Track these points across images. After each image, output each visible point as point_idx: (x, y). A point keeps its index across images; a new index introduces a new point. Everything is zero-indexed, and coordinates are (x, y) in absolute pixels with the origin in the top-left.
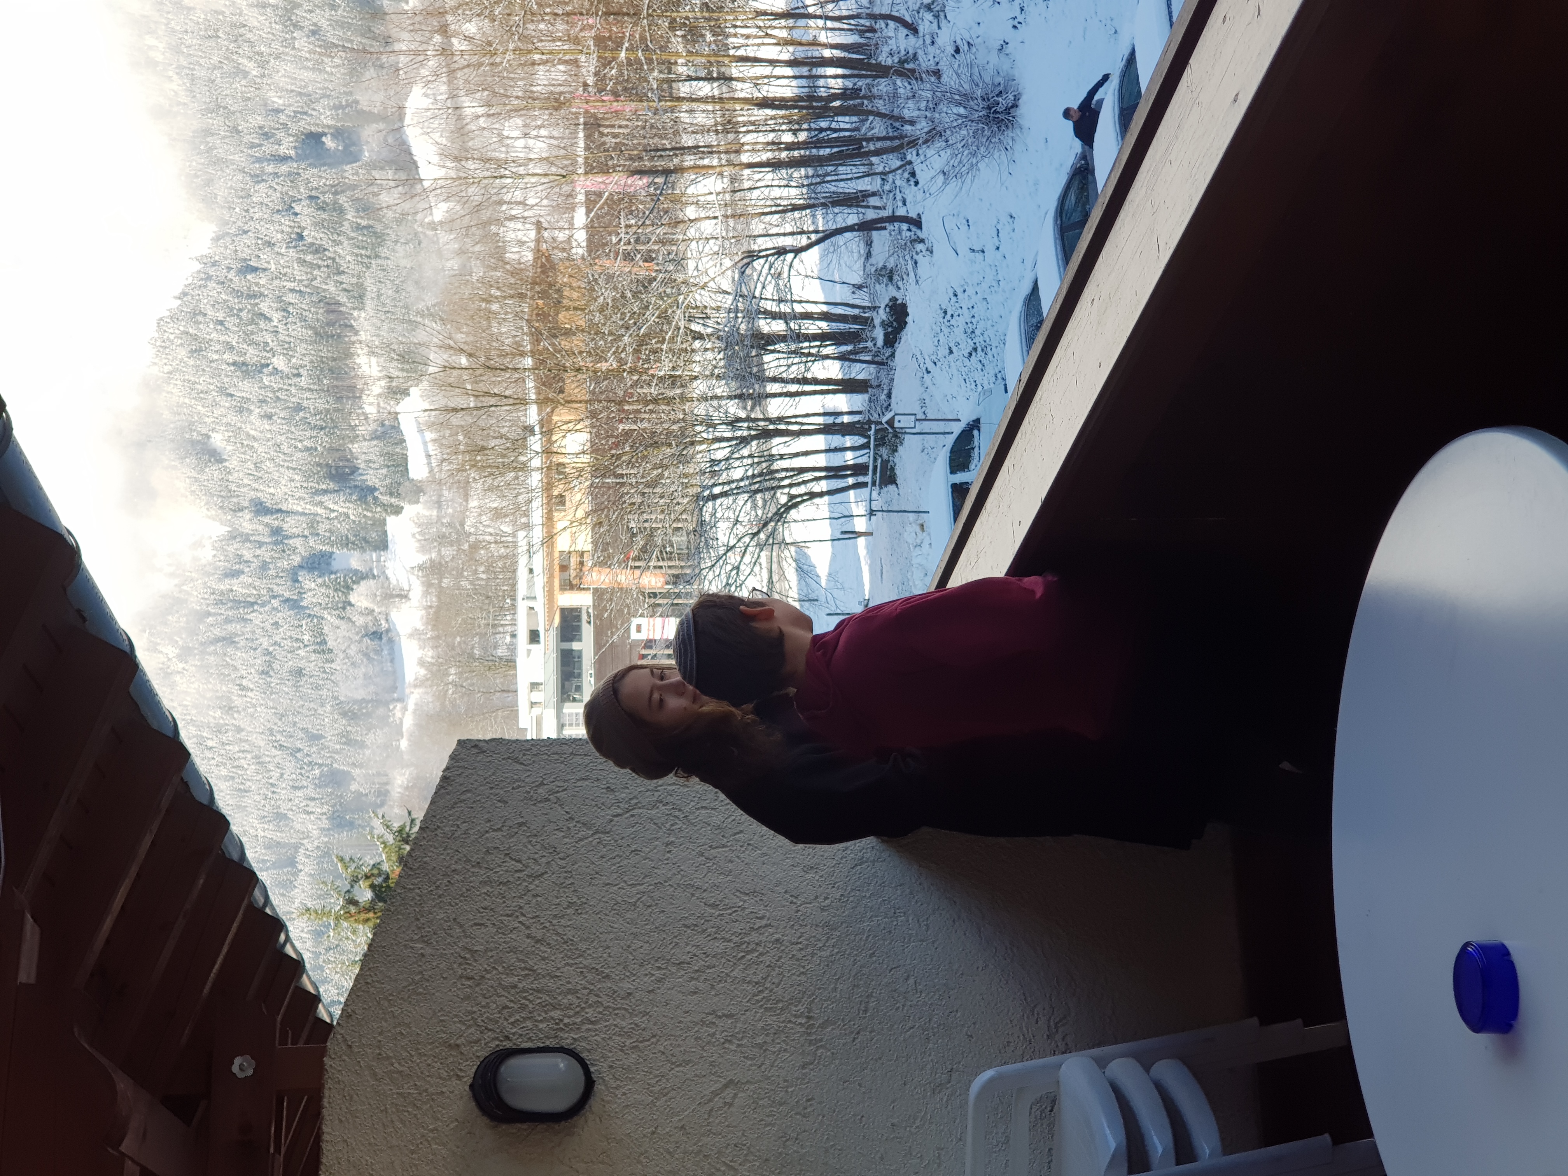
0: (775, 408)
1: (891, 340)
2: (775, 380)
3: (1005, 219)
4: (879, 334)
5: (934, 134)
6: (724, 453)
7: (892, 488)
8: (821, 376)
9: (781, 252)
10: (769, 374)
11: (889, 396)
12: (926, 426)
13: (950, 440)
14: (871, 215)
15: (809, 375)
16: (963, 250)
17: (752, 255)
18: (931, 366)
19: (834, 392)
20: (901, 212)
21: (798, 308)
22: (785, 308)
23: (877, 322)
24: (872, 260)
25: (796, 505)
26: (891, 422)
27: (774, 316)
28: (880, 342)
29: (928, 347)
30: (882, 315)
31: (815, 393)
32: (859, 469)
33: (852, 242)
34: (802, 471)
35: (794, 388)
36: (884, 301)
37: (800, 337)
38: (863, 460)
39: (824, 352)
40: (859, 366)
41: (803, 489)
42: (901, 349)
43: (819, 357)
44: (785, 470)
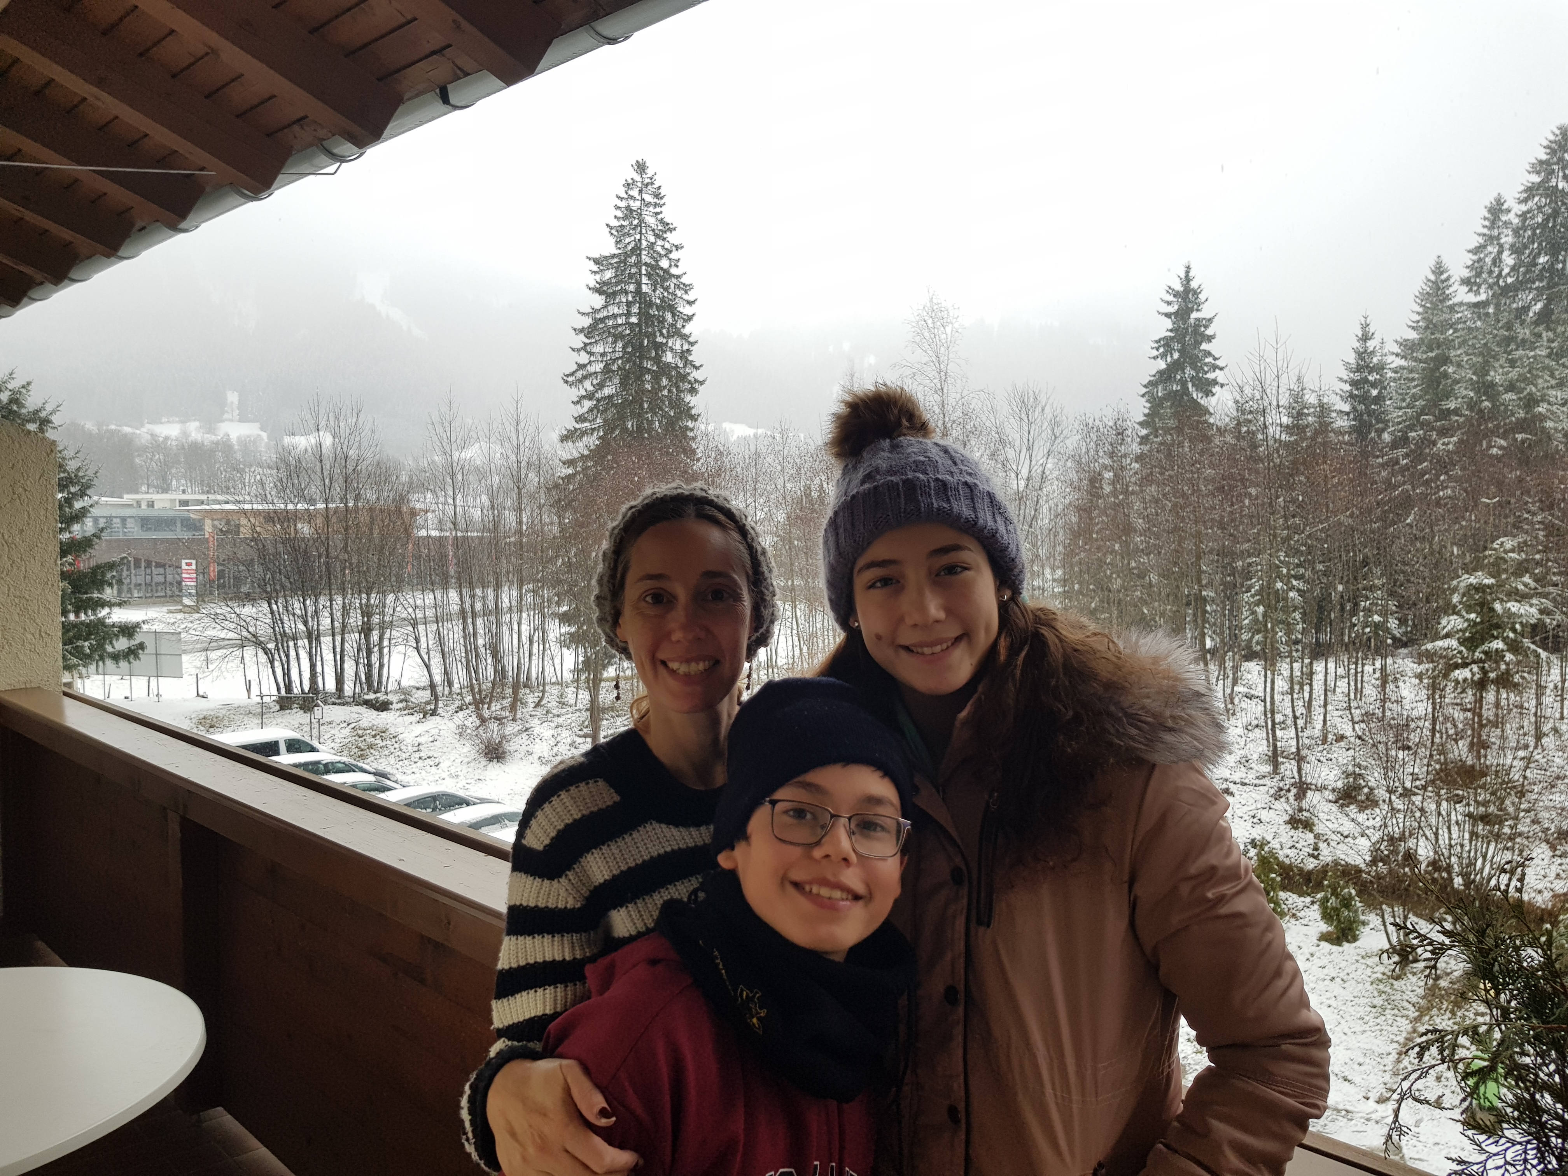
0: (326, 640)
1: (368, 704)
2: (343, 640)
3: (437, 761)
4: (371, 696)
5: (483, 720)
6: (298, 612)
7: (278, 707)
8: (346, 666)
9: (417, 641)
10: (346, 636)
11: (334, 704)
12: (316, 726)
13: (307, 739)
14: (439, 689)
15: (346, 658)
16: (420, 740)
17: (414, 625)
18: (352, 726)
19: (336, 672)
20: (440, 704)
21: (386, 650)
22: (386, 643)
23: (378, 695)
24: (414, 691)
25: (266, 653)
26: (317, 705)
27: (381, 638)
28: (366, 697)
29: (364, 723)
30: (381, 697)
31: (335, 661)
32: (289, 688)
33: (424, 681)
34: (287, 656)
35: (338, 650)
36: (391, 697)
37: (369, 652)
38: (295, 691)
39: (361, 666)
40: (352, 685)
41: (276, 656)
42: (362, 709)
43: (357, 664)
44: (288, 647)
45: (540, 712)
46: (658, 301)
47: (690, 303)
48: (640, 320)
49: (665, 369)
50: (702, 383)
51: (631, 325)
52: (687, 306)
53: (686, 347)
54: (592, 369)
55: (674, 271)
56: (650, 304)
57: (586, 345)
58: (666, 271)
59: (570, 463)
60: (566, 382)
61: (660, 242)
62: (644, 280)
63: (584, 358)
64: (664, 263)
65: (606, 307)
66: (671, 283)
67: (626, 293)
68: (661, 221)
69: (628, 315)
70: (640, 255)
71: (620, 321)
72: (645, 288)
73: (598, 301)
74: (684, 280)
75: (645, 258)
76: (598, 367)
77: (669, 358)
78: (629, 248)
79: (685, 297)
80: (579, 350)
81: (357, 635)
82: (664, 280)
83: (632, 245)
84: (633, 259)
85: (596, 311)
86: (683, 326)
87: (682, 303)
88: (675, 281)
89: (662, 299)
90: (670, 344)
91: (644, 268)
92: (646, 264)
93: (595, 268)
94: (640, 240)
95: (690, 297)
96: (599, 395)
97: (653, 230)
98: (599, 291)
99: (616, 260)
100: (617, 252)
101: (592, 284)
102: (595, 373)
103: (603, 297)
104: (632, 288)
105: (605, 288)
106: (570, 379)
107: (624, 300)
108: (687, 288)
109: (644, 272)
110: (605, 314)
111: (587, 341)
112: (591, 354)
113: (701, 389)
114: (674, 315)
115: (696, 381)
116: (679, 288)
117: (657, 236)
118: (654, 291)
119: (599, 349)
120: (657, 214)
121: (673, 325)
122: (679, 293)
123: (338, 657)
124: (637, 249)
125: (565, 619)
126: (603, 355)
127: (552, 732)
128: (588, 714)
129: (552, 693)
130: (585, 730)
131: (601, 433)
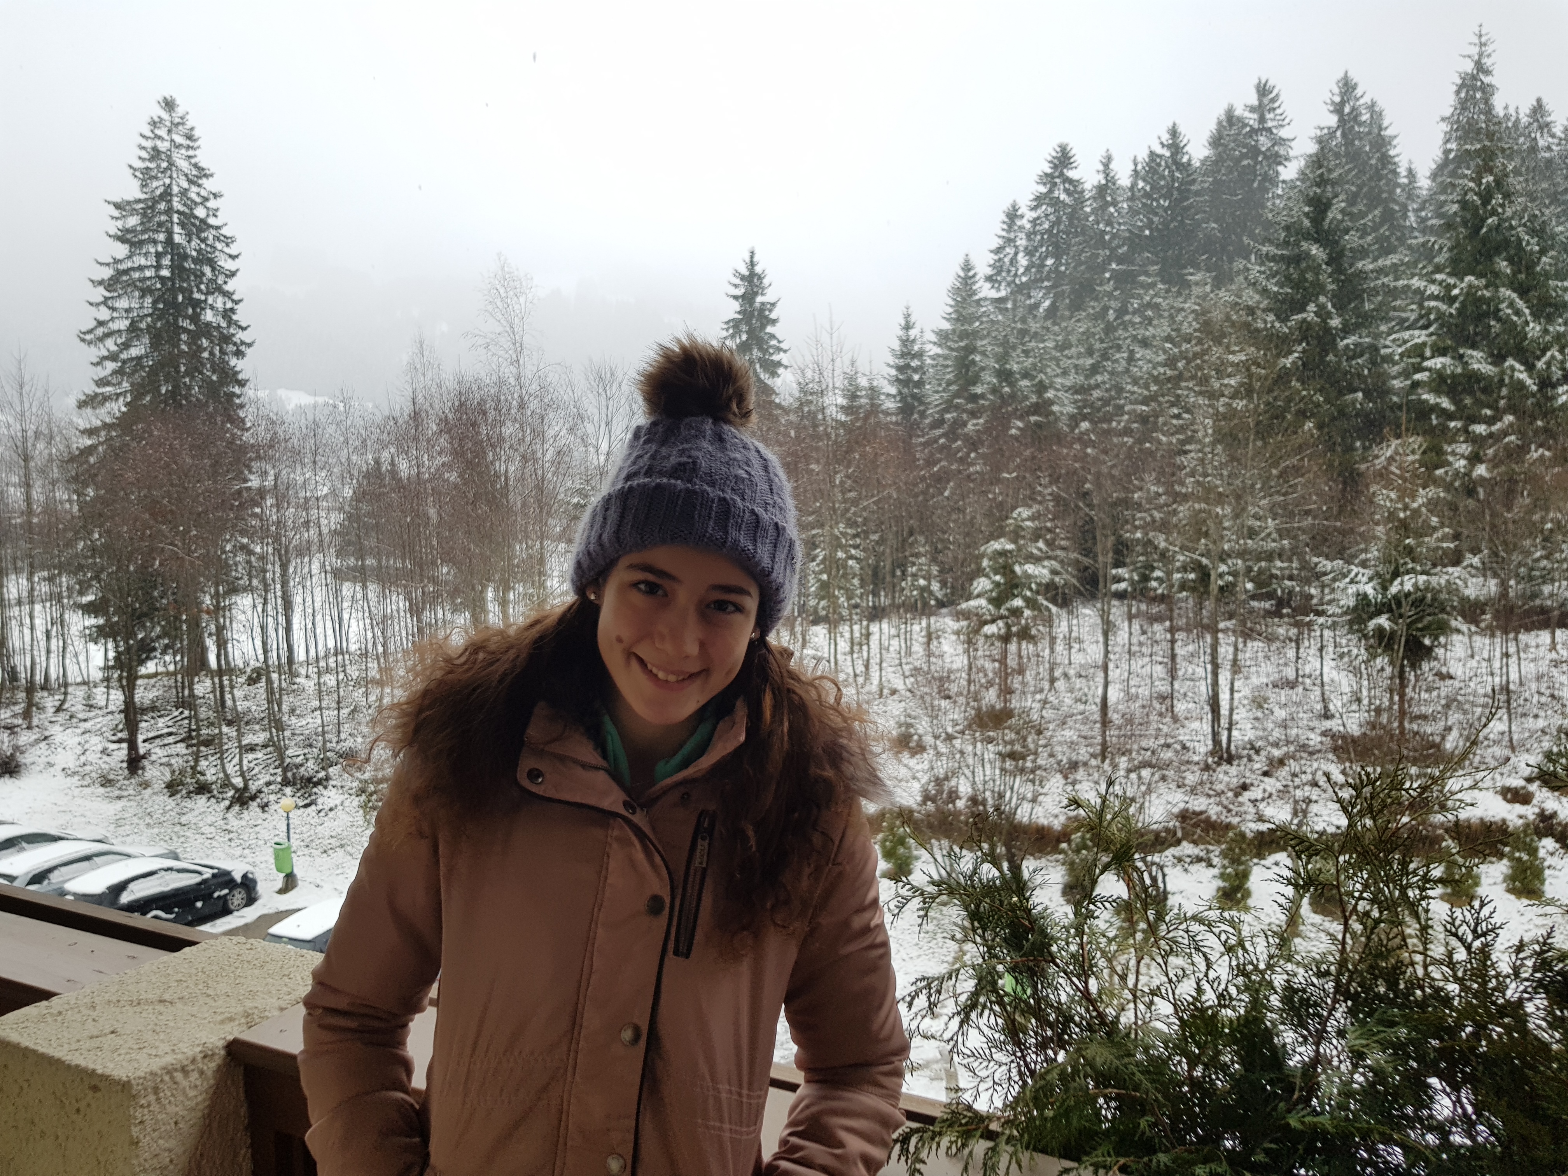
45: (62, 717)
46: (194, 254)
47: (233, 257)
48: (172, 272)
49: (206, 330)
50: (250, 345)
51: (162, 279)
52: (230, 260)
53: (229, 305)
54: (114, 326)
55: (212, 221)
56: (185, 257)
57: (106, 299)
58: (203, 221)
59: (90, 432)
60: (83, 340)
61: (194, 189)
62: (177, 229)
63: (104, 314)
64: (200, 212)
65: (129, 257)
66: (210, 235)
67: (155, 242)
68: (196, 166)
69: (158, 267)
70: (170, 201)
71: (148, 273)
72: (177, 239)
73: (121, 251)
74: (224, 231)
75: (177, 205)
76: (123, 324)
77: (209, 316)
78: (158, 192)
79: (227, 251)
80: (98, 305)
82: (200, 230)
83: (161, 189)
84: (162, 206)
85: (117, 261)
86: (226, 283)
87: (223, 256)
88: (214, 232)
89: (199, 251)
90: (210, 301)
91: (176, 216)
92: (178, 212)
93: (116, 213)
94: (170, 186)
95: (233, 250)
96: (124, 356)
97: (186, 175)
98: (122, 239)
99: (142, 205)
100: (143, 196)
101: (113, 231)
102: (119, 331)
103: (127, 246)
104: (162, 237)
105: (129, 236)
106: (88, 337)
107: (152, 250)
108: (228, 241)
109: (176, 220)
110: (129, 264)
111: (108, 294)
112: (113, 309)
113: (249, 352)
114: (213, 269)
115: (243, 343)
116: (219, 240)
117: (191, 182)
118: (189, 242)
119: (123, 303)
120: (190, 157)
121: (213, 281)
122: (219, 246)
124: (167, 194)
125: (89, 609)
126: (128, 311)
127: (78, 739)
128: (122, 716)
129: (77, 695)
130: (120, 735)
131: (129, 399)
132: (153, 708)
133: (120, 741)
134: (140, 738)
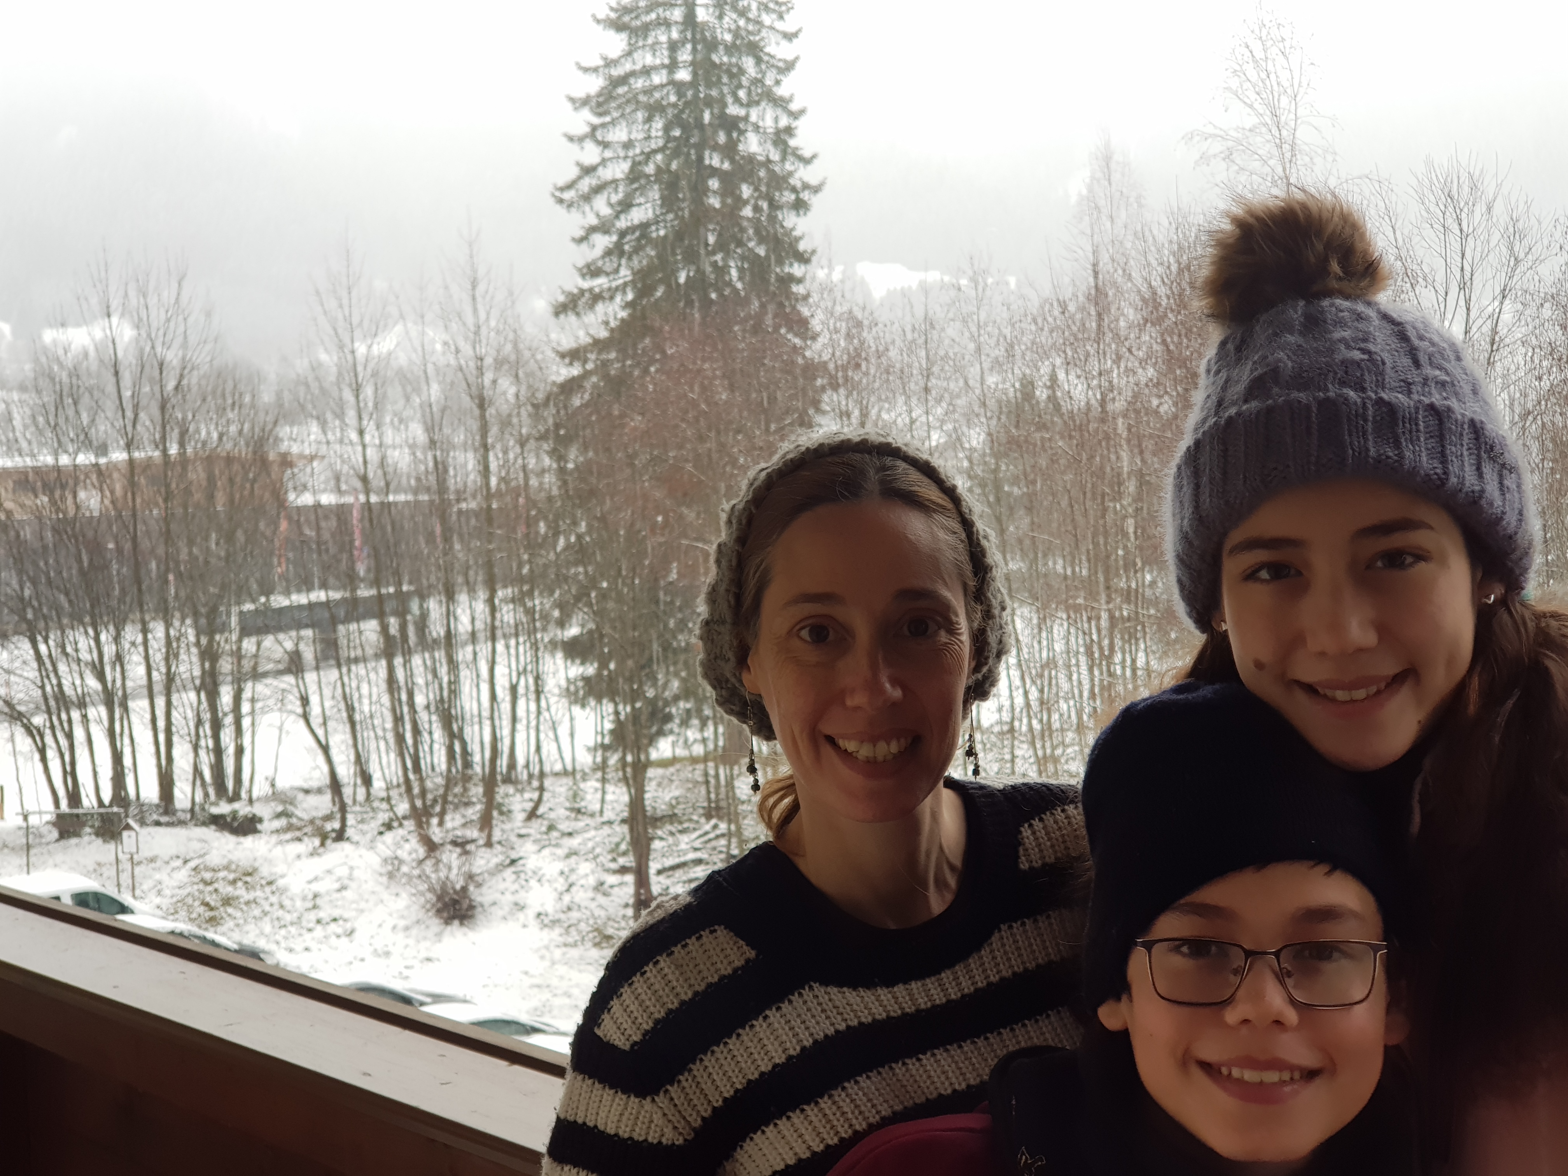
0: (139, 706)
1: (218, 822)
2: (169, 704)
3: (349, 926)
4: (224, 808)
5: (431, 847)
6: (85, 656)
7: (55, 834)
8: (176, 753)
9: (305, 701)
10: (175, 698)
11: (158, 824)
12: (126, 866)
13: (111, 891)
14: (347, 792)
15: (175, 739)
16: (316, 887)
18: (192, 864)
19: (159, 766)
20: (351, 819)
21: (246, 722)
22: (245, 708)
23: (236, 805)
24: (301, 796)
25: (30, 734)
26: (128, 827)
27: (238, 699)
28: (215, 810)
29: (214, 859)
30: (242, 808)
31: (157, 744)
32: (74, 798)
33: (320, 776)
34: (70, 739)
35: (161, 724)
36: (259, 810)
37: (217, 726)
38: (86, 802)
39: (202, 753)
40: (188, 789)
41: (49, 739)
42: (210, 833)
43: (196, 748)
44: (70, 721)
45: (536, 828)
46: (728, 37)
47: (789, 37)
48: (695, 74)
49: (746, 167)
50: (816, 190)
51: (679, 88)
52: (784, 43)
53: (784, 122)
54: (607, 173)
56: (712, 45)
57: (594, 128)
59: (574, 355)
60: (561, 201)
63: (591, 154)
65: (629, 54)
67: (667, 24)
69: (673, 66)
71: (658, 79)
72: (702, 14)
73: (615, 43)
76: (619, 170)
77: (752, 144)
79: (780, 25)
80: (581, 139)
81: (192, 695)
85: (610, 63)
86: (778, 82)
87: (773, 38)
89: (736, 33)
90: (753, 118)
95: (789, 25)
96: (622, 223)
98: (616, 25)
101: (603, 12)
102: (615, 181)
103: (624, 36)
104: (677, 14)
105: (626, 19)
106: (568, 195)
107: (663, 38)
108: (782, 9)
110: (628, 67)
111: (596, 121)
112: (605, 145)
113: (815, 201)
114: (759, 61)
115: (806, 186)
116: (766, 9)
118: (720, 17)
119: (619, 134)
121: (758, 81)
122: (767, 19)
123: (162, 737)
125: (574, 650)
126: (628, 145)
127: (560, 865)
128: (625, 828)
129: (556, 791)
130: (622, 861)
131: (630, 296)
132: (672, 818)
133: (623, 870)
134: (654, 867)
